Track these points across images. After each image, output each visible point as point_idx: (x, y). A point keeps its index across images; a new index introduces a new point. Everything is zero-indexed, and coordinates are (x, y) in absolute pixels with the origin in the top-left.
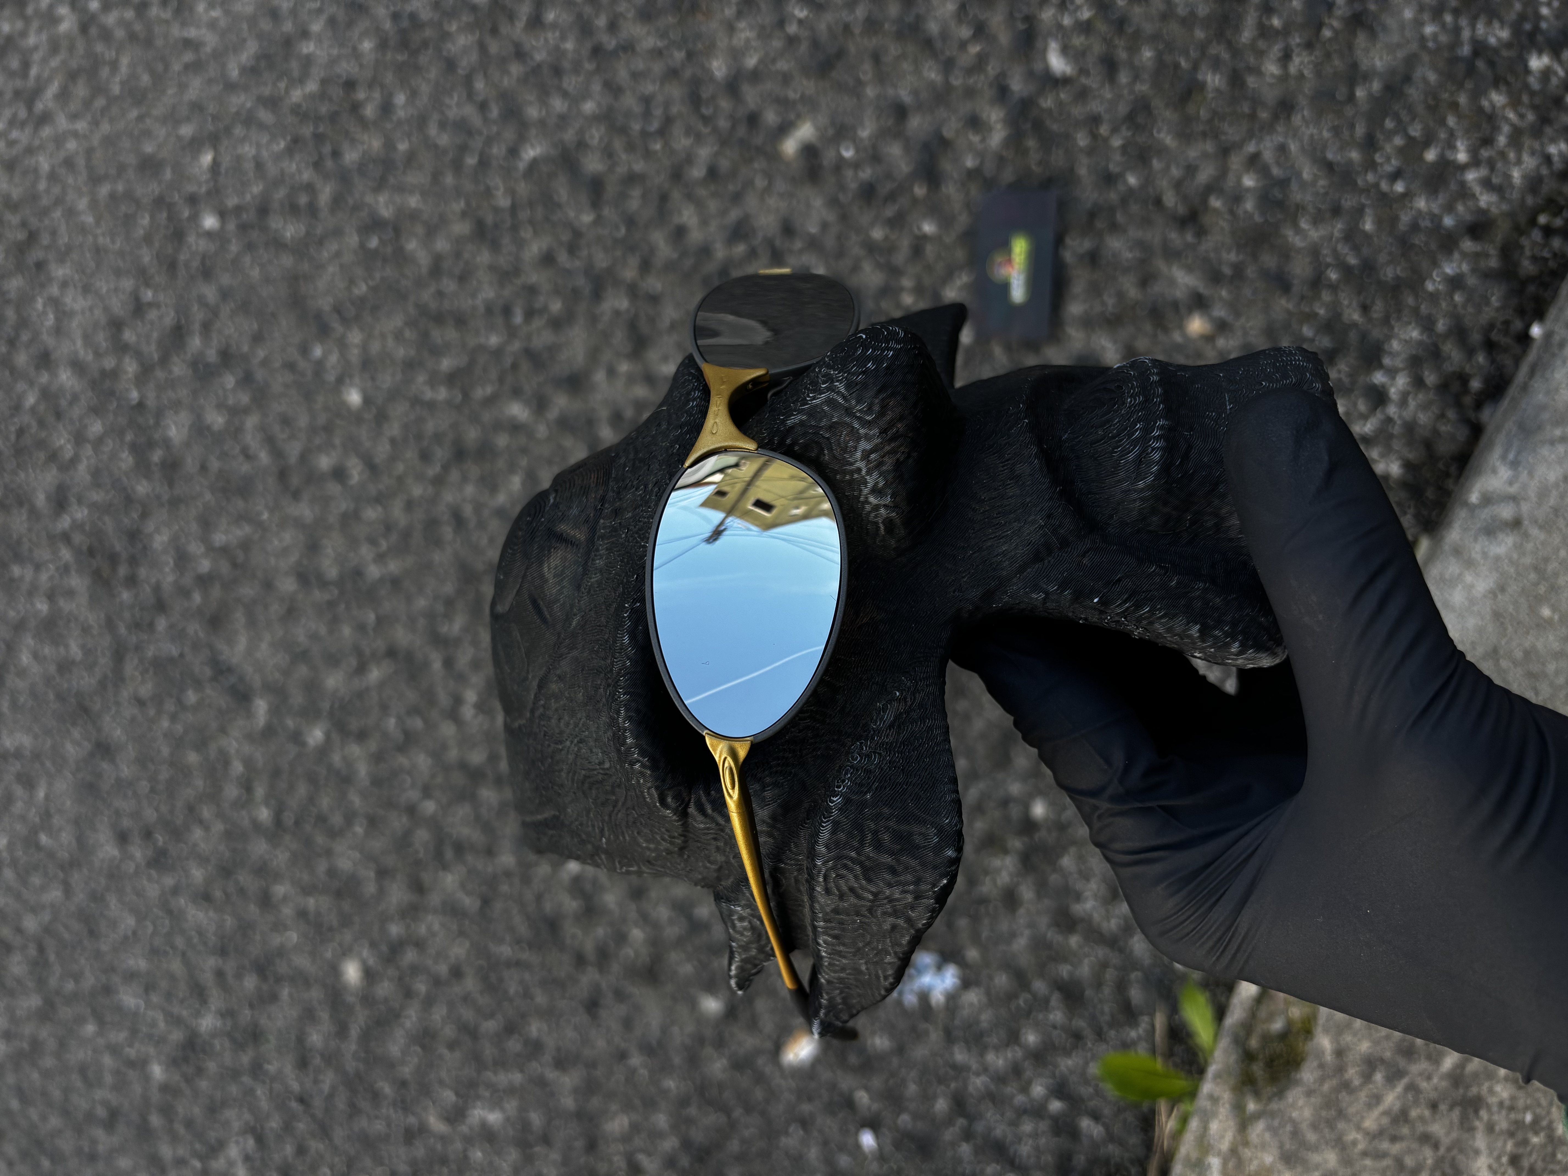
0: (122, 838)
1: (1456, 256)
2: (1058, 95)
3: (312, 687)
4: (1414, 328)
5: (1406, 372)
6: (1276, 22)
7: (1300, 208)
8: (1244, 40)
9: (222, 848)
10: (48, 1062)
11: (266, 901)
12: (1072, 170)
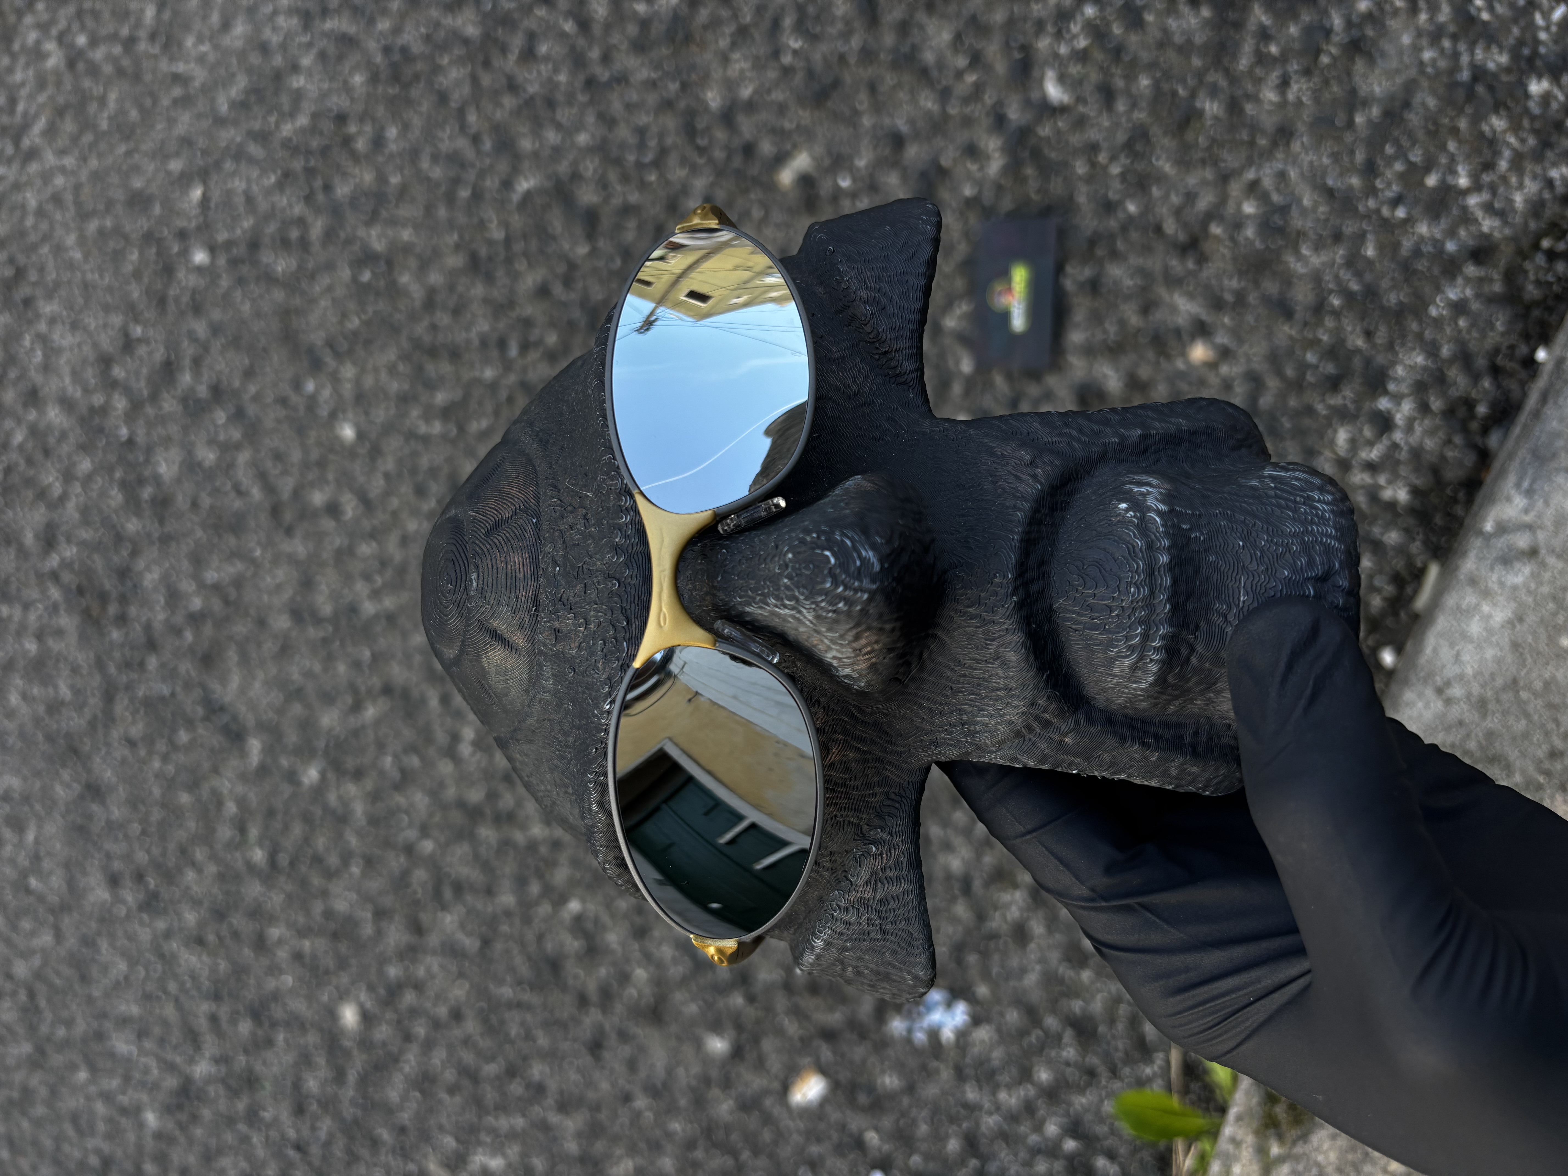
0: (114, 881)
1: (1460, 281)
2: (1055, 123)
3: (307, 725)
4: (1419, 354)
5: (1411, 398)
6: (1274, 49)
7: (1301, 234)
8: (1241, 67)
9: (215, 890)
10: (40, 1110)
11: (261, 944)
12: (1071, 198)
